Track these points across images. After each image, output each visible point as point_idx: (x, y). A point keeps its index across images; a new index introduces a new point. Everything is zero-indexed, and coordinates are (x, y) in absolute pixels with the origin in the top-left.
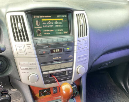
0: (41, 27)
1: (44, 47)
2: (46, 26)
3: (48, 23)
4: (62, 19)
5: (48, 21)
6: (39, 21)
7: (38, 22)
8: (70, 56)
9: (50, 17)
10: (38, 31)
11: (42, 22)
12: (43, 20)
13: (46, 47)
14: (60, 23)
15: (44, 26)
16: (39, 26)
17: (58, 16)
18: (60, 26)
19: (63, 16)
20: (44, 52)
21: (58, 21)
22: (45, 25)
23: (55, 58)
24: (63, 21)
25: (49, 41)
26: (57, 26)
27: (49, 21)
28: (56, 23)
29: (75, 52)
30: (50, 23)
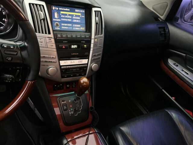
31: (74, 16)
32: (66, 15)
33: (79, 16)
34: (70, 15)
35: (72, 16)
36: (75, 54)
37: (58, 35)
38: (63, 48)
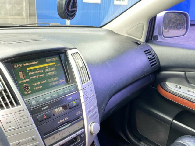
0: (28, 80)
1: (43, 109)
2: (34, 77)
3: (36, 72)
4: (54, 63)
5: (36, 69)
6: (23, 71)
7: (21, 73)
8: (78, 113)
9: (37, 62)
10: (25, 87)
11: (28, 72)
12: (28, 69)
13: (45, 108)
14: (53, 69)
15: (31, 78)
16: (25, 79)
17: (48, 60)
18: (53, 73)
19: (54, 59)
20: (45, 117)
21: (49, 67)
22: (32, 75)
23: (60, 122)
24: (55, 66)
25: (47, 98)
26: (50, 74)
27: (38, 69)
28: (47, 70)
29: (83, 104)
30: (39, 72)
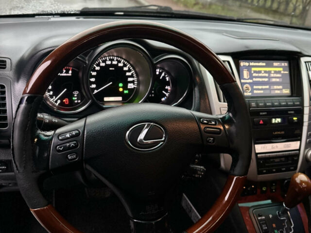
31: (273, 72)
32: (260, 72)
33: (279, 72)
34: (265, 72)
35: (269, 72)
36: (279, 133)
37: (252, 104)
38: (260, 123)
